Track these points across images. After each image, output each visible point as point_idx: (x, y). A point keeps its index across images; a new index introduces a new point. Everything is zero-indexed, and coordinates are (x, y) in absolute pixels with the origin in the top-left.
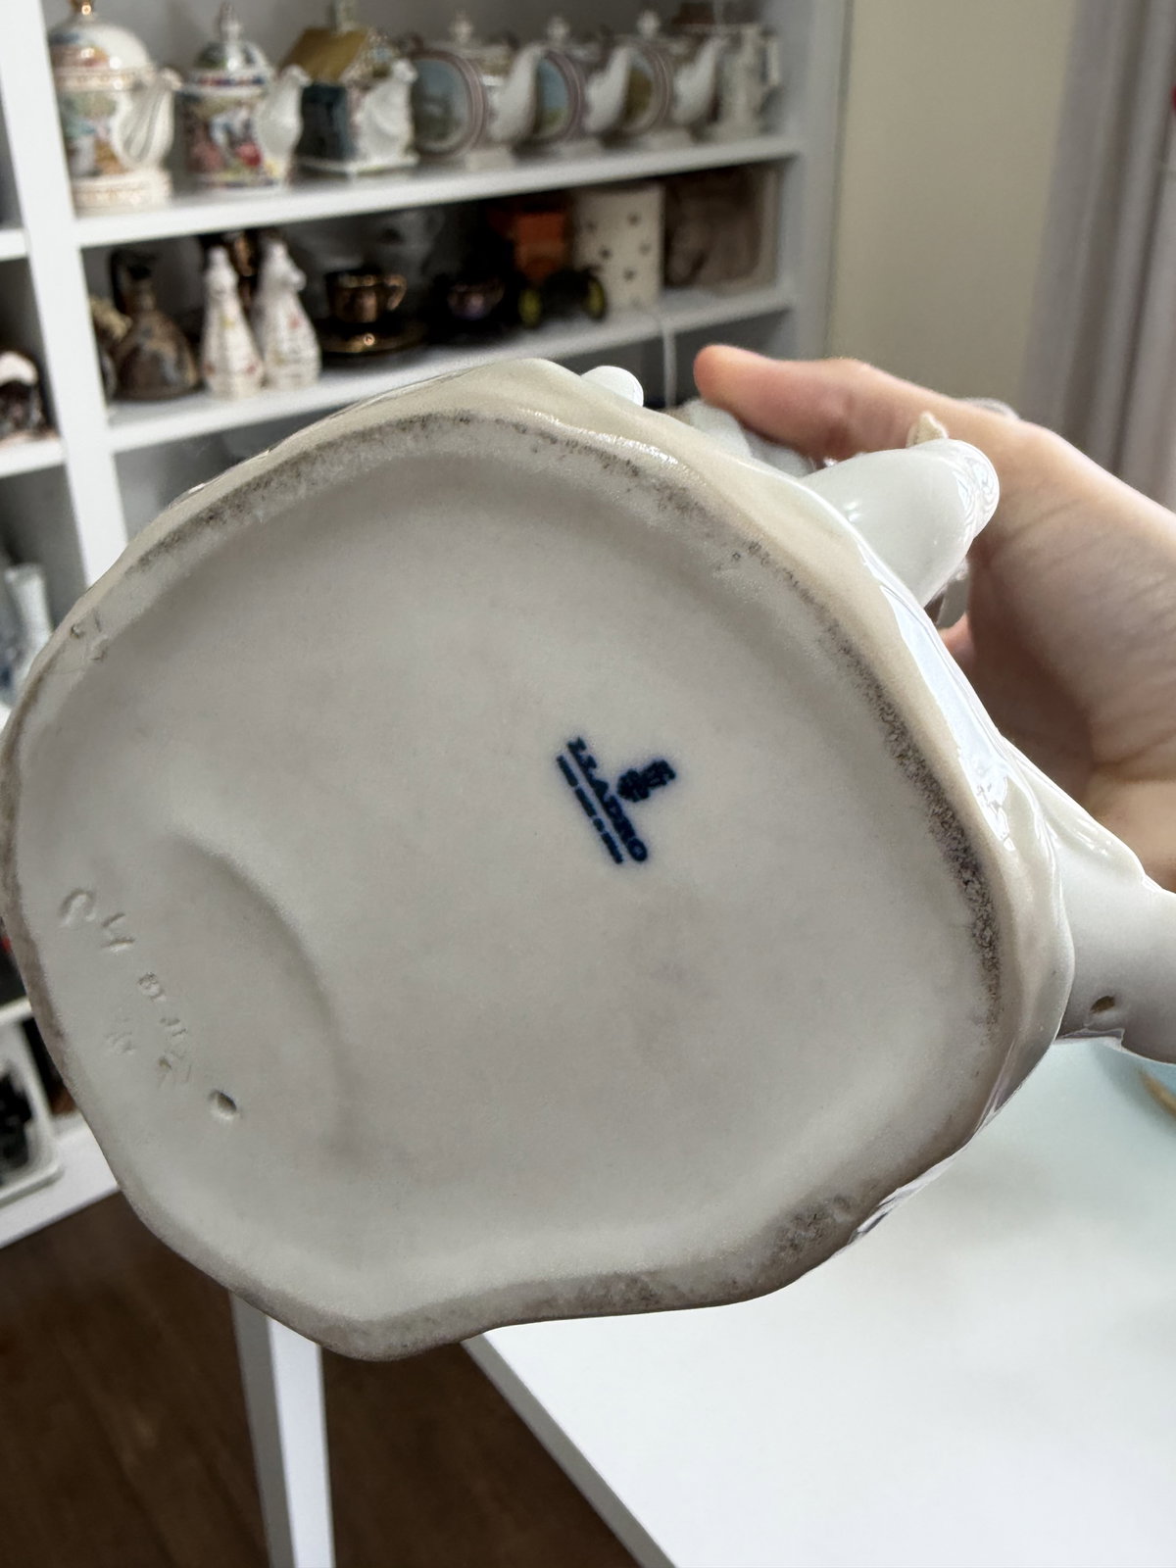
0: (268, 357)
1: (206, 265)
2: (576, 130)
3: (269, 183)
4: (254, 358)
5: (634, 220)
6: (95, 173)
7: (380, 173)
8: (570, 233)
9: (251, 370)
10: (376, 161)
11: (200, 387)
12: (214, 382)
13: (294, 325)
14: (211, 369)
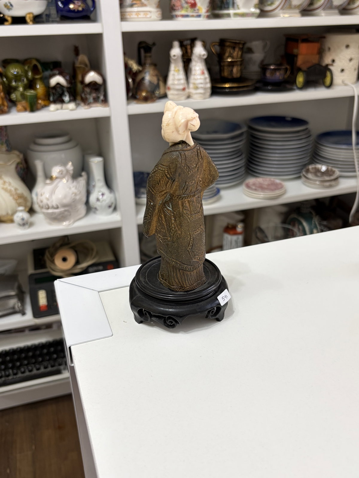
0: (191, 86)
1: (171, 47)
2: (329, 6)
3: (199, 16)
4: (186, 86)
5: (347, 46)
6: (132, 6)
7: (243, 15)
8: (321, 53)
9: (184, 89)
10: (242, 10)
11: (165, 96)
12: (170, 93)
13: (203, 73)
14: (169, 89)
